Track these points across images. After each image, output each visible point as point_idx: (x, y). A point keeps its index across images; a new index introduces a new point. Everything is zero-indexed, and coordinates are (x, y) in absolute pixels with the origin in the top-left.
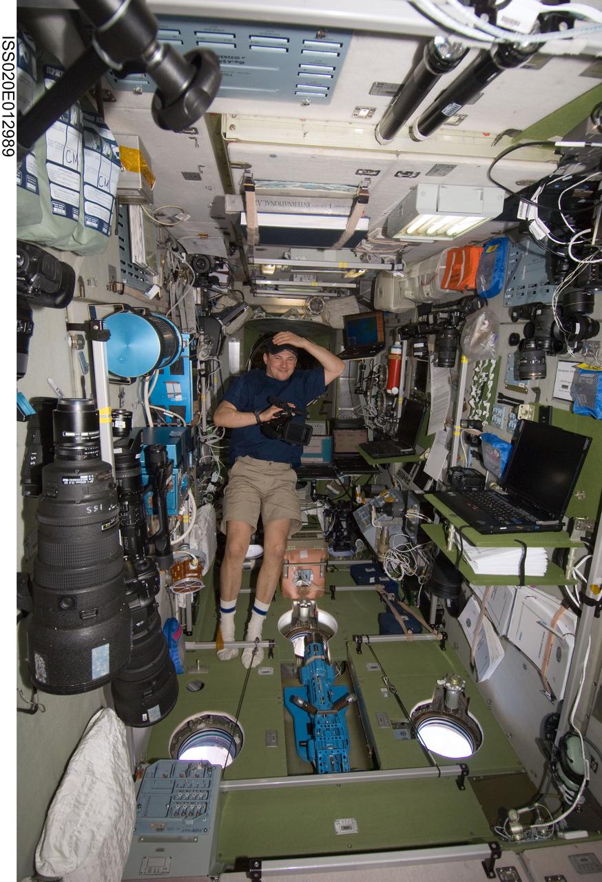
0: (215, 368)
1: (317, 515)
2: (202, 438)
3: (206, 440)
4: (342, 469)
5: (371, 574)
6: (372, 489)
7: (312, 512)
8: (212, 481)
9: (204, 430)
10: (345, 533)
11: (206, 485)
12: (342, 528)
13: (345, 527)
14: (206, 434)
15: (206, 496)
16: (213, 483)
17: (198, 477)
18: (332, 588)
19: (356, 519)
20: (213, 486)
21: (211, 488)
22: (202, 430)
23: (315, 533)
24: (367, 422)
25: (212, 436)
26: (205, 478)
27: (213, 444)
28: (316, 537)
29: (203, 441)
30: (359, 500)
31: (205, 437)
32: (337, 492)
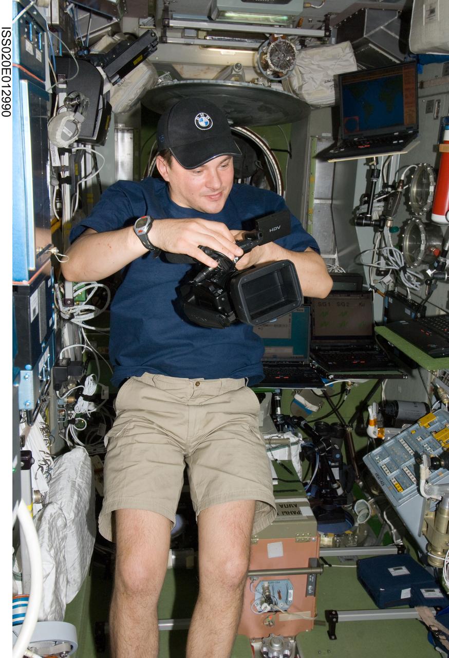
0: (88, 171)
1: (290, 462)
2: (66, 311)
3: (72, 316)
4: (332, 368)
5: (402, 582)
6: (401, 410)
7: (281, 455)
8: (85, 393)
9: (69, 295)
10: (340, 492)
11: (72, 400)
12: (333, 480)
13: (337, 477)
14: (73, 302)
15: (72, 421)
16: (86, 398)
17: (57, 387)
18: (331, 617)
19: (373, 471)
20: (87, 403)
21: (84, 407)
22: (63, 295)
23: (296, 505)
24: (371, 279)
25: (84, 307)
26: (72, 388)
27: (87, 322)
28: (299, 513)
29: (67, 317)
30: (372, 431)
31: (71, 310)
32: (314, 408)
